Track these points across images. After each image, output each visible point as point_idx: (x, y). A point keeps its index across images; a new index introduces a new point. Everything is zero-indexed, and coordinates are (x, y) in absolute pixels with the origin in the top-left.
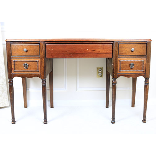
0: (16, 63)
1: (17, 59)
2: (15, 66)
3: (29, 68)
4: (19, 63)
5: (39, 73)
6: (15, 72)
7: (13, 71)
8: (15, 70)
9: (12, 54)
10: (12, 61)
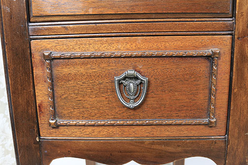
0: (62, 70)
1: (71, 42)
2: (59, 91)
3: (150, 101)
4: (82, 70)
5: (217, 134)
6: (57, 126)
7: (45, 121)
8: (54, 115)
9: (34, 11)
10: (37, 58)
